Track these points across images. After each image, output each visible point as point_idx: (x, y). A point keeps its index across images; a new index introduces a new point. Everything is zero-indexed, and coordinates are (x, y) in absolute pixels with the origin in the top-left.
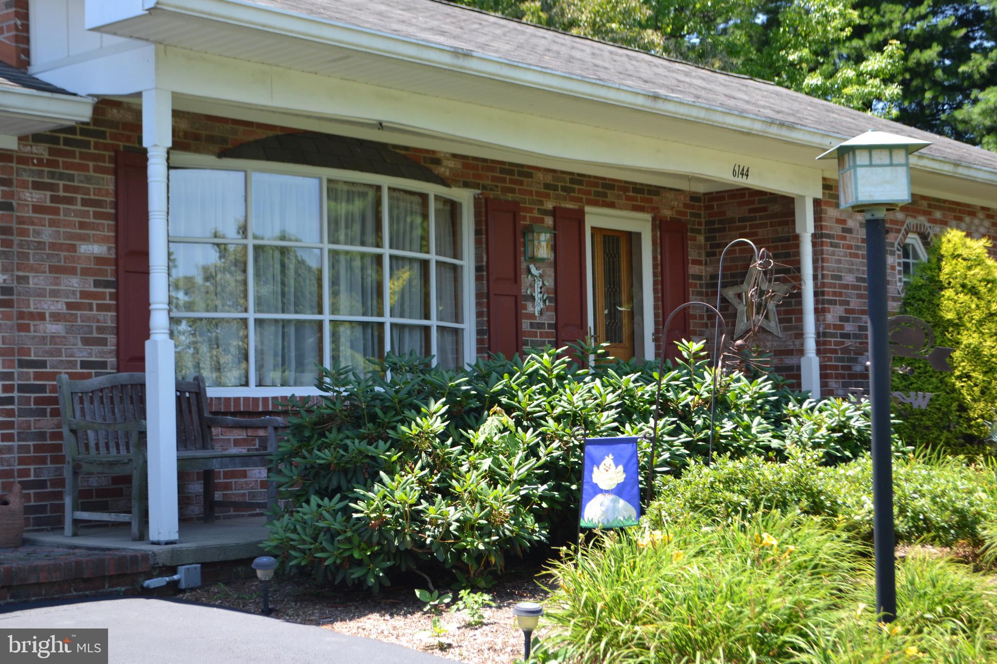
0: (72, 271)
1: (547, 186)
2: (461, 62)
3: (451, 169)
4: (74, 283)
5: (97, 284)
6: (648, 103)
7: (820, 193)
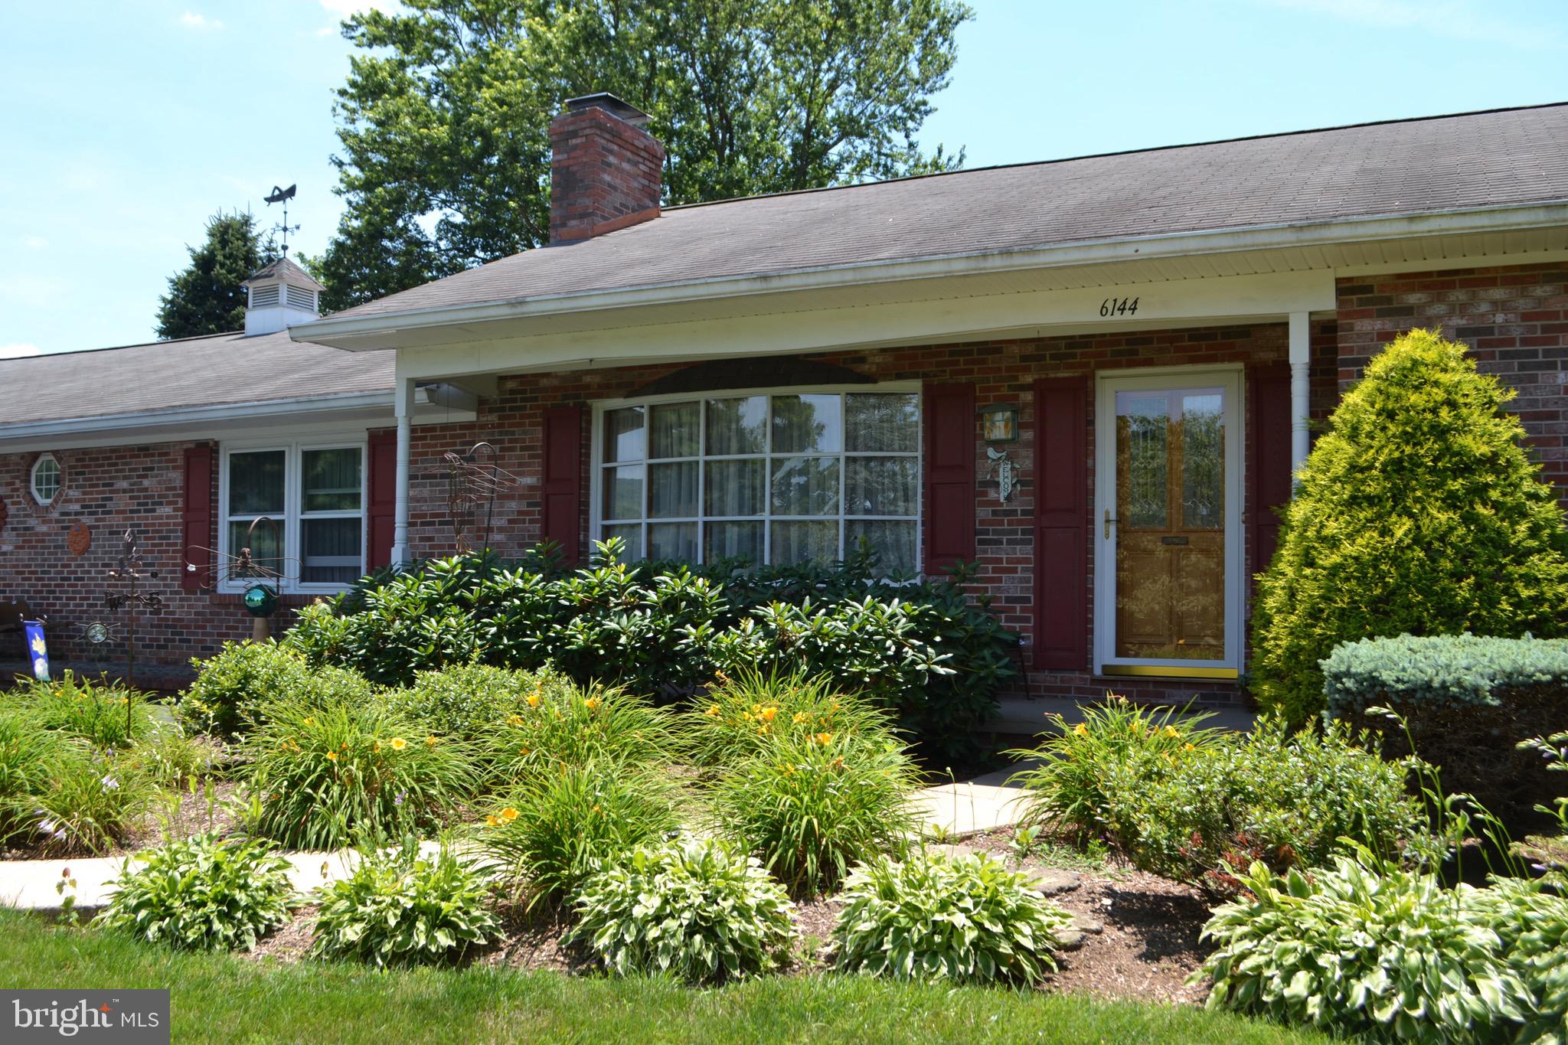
0: (511, 497)
1: (1024, 358)
2: (519, 310)
3: (878, 364)
4: (513, 505)
5: (529, 505)
6: (758, 286)
7: (1327, 303)
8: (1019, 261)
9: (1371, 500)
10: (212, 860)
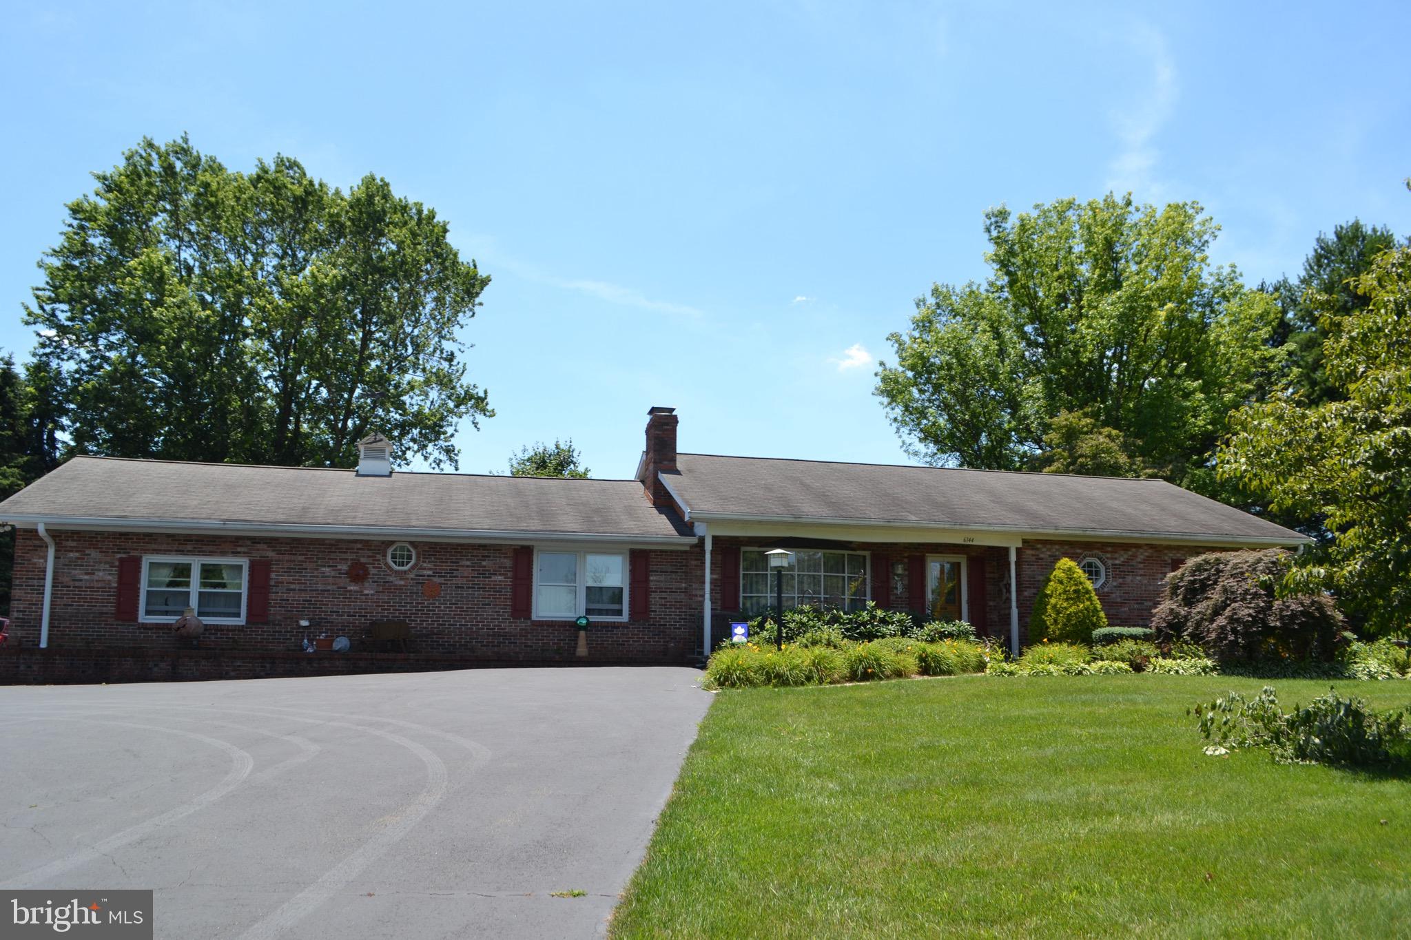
1: (905, 548)
7: (1020, 545)
8: (964, 527)
9: (1072, 599)
10: (1007, 667)
